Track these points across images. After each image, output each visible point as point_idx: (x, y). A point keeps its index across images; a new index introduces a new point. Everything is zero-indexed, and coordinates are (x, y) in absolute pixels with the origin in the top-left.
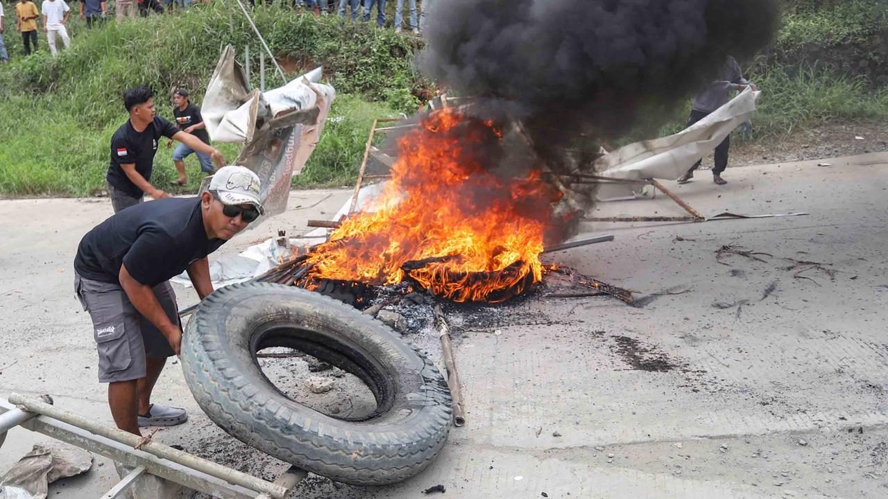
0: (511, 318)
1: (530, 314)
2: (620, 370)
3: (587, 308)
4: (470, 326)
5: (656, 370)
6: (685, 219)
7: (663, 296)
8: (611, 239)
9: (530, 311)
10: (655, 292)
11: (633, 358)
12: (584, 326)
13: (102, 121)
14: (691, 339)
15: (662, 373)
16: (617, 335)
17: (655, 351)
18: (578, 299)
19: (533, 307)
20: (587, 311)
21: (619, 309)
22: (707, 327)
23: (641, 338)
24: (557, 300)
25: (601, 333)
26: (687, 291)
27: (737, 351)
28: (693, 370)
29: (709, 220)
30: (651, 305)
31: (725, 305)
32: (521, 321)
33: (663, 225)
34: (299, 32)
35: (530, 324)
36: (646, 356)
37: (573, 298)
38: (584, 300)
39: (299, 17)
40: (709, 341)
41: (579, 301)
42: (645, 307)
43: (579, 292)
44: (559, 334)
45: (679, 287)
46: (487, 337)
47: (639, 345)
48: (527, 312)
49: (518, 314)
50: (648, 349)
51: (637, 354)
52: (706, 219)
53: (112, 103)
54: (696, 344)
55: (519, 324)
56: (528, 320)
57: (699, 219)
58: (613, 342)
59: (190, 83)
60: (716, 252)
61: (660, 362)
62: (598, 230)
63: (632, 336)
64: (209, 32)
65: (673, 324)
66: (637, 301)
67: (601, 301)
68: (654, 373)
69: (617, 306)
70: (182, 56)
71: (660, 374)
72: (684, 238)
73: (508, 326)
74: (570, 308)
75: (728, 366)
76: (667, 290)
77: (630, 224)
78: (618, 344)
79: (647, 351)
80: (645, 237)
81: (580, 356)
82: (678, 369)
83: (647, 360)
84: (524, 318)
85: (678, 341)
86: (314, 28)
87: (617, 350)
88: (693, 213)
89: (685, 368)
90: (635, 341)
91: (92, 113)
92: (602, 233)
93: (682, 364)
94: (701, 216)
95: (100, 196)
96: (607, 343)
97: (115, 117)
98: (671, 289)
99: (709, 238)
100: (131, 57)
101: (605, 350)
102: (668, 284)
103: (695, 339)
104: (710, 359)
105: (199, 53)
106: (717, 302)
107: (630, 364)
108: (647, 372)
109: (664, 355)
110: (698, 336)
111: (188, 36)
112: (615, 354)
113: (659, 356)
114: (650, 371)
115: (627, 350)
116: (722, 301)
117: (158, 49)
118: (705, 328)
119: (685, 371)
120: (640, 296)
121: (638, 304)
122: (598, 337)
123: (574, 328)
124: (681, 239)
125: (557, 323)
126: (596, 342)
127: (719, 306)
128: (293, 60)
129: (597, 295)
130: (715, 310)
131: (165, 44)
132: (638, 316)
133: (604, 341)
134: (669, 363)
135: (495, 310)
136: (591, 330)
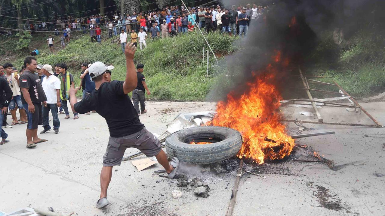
0: (273, 169)
1: (282, 168)
2: (314, 206)
3: (310, 168)
4: (254, 172)
5: (332, 209)
6: (372, 126)
7: (349, 166)
8: (333, 133)
9: (283, 167)
10: (346, 163)
11: (323, 200)
12: (305, 178)
13: (153, 74)
14: (356, 192)
15: (335, 211)
16: (319, 185)
17: (335, 197)
18: (307, 163)
19: (285, 165)
20: (309, 170)
21: (325, 171)
22: (367, 186)
23: (331, 189)
24: (298, 163)
25: (312, 183)
26: (362, 164)
27: (380, 204)
28: (352, 212)
29: (384, 127)
30: (342, 170)
31: (380, 175)
32: (277, 172)
33: (360, 128)
34: (223, 43)
35: (280, 174)
36: (330, 200)
37: (305, 162)
38: (310, 164)
39: (224, 37)
40: (366, 195)
41: (307, 164)
42: (339, 171)
43: (309, 159)
44: (292, 181)
45: (359, 162)
46: (258, 179)
47: (329, 193)
48: (282, 167)
49: (277, 168)
50: (332, 195)
51: (326, 198)
52: (383, 127)
53: (157, 68)
54: (358, 196)
55: (275, 173)
56: (281, 171)
57: (379, 126)
58: (316, 189)
59: (183, 61)
60: (383, 144)
61: (336, 204)
62: (329, 128)
63: (326, 187)
64: (191, 43)
65: (349, 183)
66: (336, 167)
67: (318, 165)
68: (331, 210)
69: (325, 169)
70: (181, 51)
71: (333, 212)
72: (369, 135)
73: (270, 174)
74: (302, 167)
75: (372, 212)
76: (352, 163)
77: (345, 126)
78: (318, 191)
79: (331, 196)
80: (350, 133)
81: (297, 195)
82: (345, 210)
83: (330, 202)
84: (279, 170)
85: (349, 193)
86: (229, 41)
87: (316, 194)
88: (377, 123)
89: (348, 210)
90: (327, 190)
91: (150, 71)
92: (330, 130)
93: (347, 207)
94: (380, 125)
95: (148, 101)
96: (313, 189)
97: (157, 73)
98: (355, 163)
99: (382, 136)
100: (165, 52)
101: (310, 193)
102: (353, 160)
103: (358, 193)
104: (364, 206)
105: (188, 50)
106: (376, 173)
107: (320, 203)
108: (327, 209)
109: (339, 200)
110: (361, 191)
111: (184, 44)
112: (314, 196)
113: (336, 200)
114: (329, 209)
115: (321, 195)
116: (379, 172)
117: (173, 49)
118: (366, 187)
119: (347, 212)
120: (337, 165)
121: (335, 168)
122: (310, 185)
123: (300, 179)
124: (367, 136)
125: (293, 175)
126: (308, 188)
127: (377, 175)
128: (221, 52)
129: (317, 162)
130: (375, 177)
131: (176, 47)
132: (333, 176)
133: (311, 188)
134: (341, 205)
135: (268, 165)
136: (308, 180)
